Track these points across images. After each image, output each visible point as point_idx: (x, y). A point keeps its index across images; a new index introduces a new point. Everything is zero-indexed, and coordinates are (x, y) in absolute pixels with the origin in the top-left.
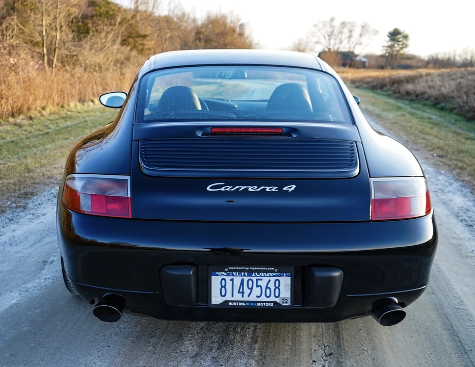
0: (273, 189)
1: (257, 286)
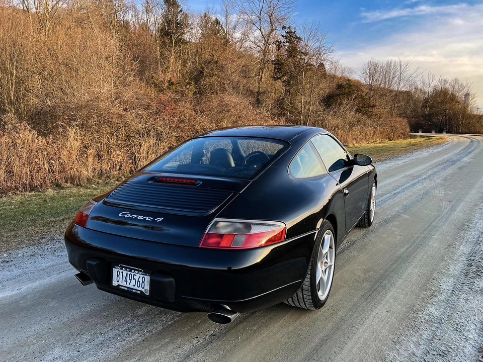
0: (150, 219)
1: (134, 279)
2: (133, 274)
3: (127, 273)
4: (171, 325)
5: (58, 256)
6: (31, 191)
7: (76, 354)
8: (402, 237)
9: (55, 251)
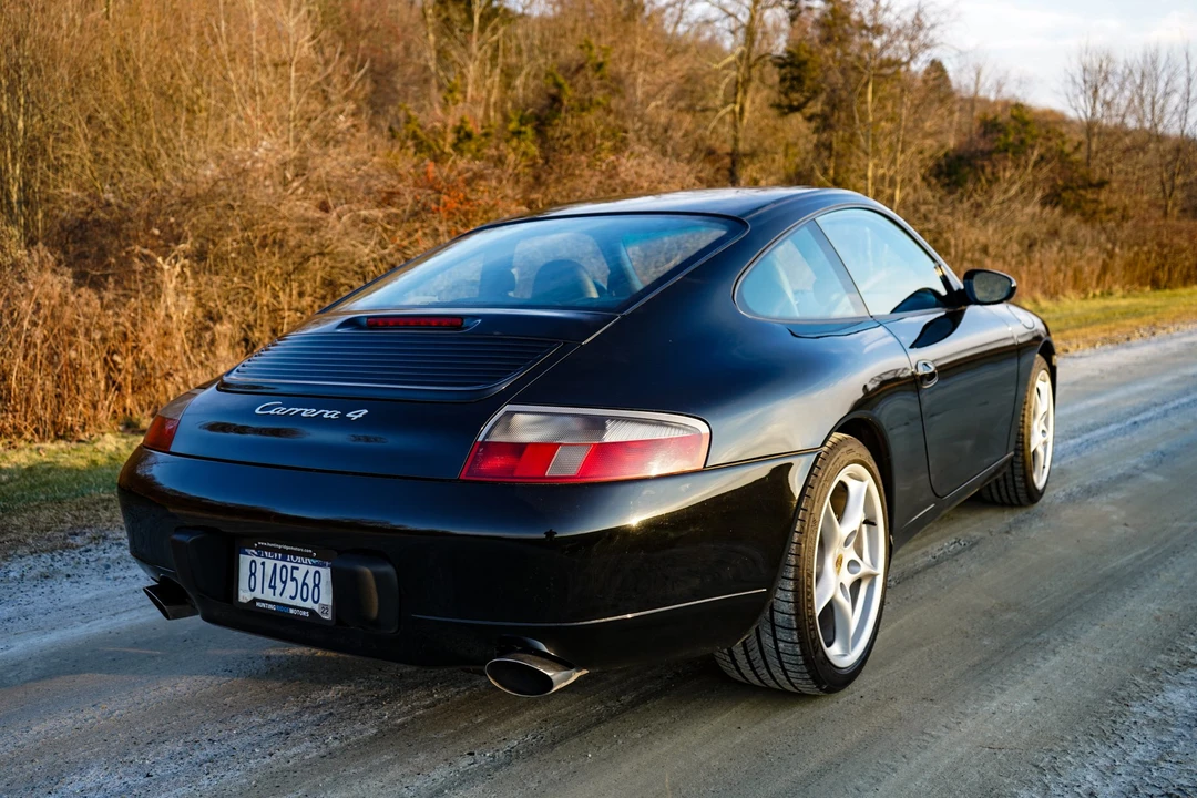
0: (334, 414)
1: (293, 579)
2: (289, 565)
3: (275, 565)
4: (402, 726)
5: (115, 579)
6: (58, 437)
7: (142, 780)
8: (1130, 530)
9: (108, 567)
